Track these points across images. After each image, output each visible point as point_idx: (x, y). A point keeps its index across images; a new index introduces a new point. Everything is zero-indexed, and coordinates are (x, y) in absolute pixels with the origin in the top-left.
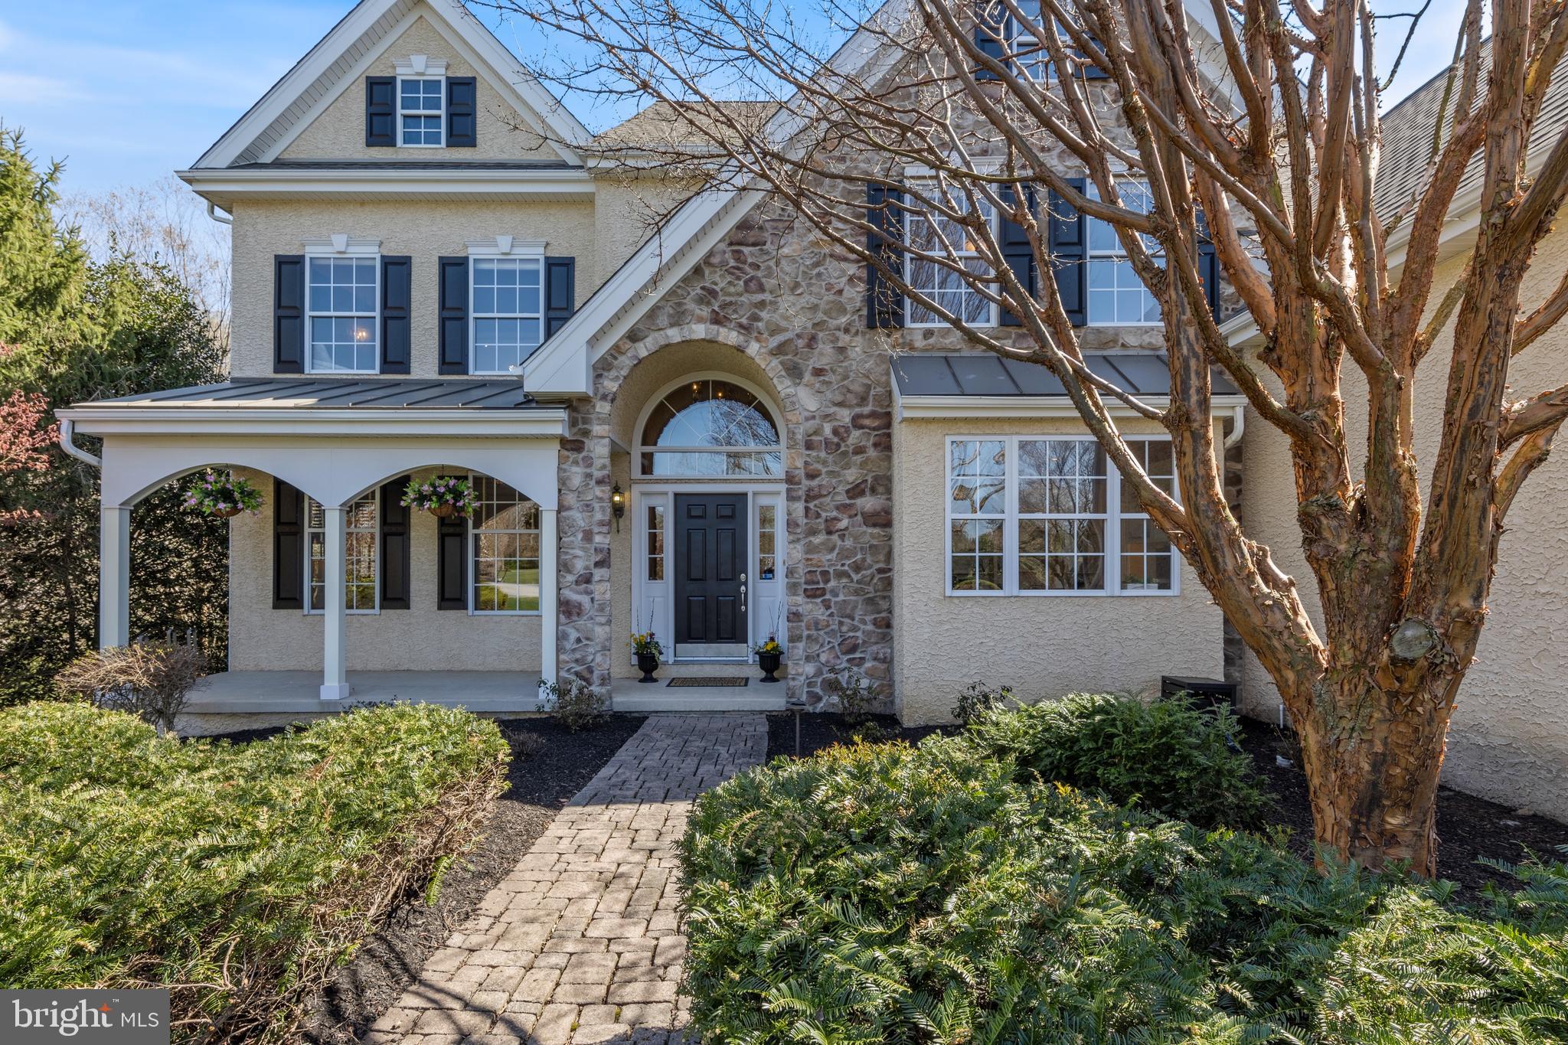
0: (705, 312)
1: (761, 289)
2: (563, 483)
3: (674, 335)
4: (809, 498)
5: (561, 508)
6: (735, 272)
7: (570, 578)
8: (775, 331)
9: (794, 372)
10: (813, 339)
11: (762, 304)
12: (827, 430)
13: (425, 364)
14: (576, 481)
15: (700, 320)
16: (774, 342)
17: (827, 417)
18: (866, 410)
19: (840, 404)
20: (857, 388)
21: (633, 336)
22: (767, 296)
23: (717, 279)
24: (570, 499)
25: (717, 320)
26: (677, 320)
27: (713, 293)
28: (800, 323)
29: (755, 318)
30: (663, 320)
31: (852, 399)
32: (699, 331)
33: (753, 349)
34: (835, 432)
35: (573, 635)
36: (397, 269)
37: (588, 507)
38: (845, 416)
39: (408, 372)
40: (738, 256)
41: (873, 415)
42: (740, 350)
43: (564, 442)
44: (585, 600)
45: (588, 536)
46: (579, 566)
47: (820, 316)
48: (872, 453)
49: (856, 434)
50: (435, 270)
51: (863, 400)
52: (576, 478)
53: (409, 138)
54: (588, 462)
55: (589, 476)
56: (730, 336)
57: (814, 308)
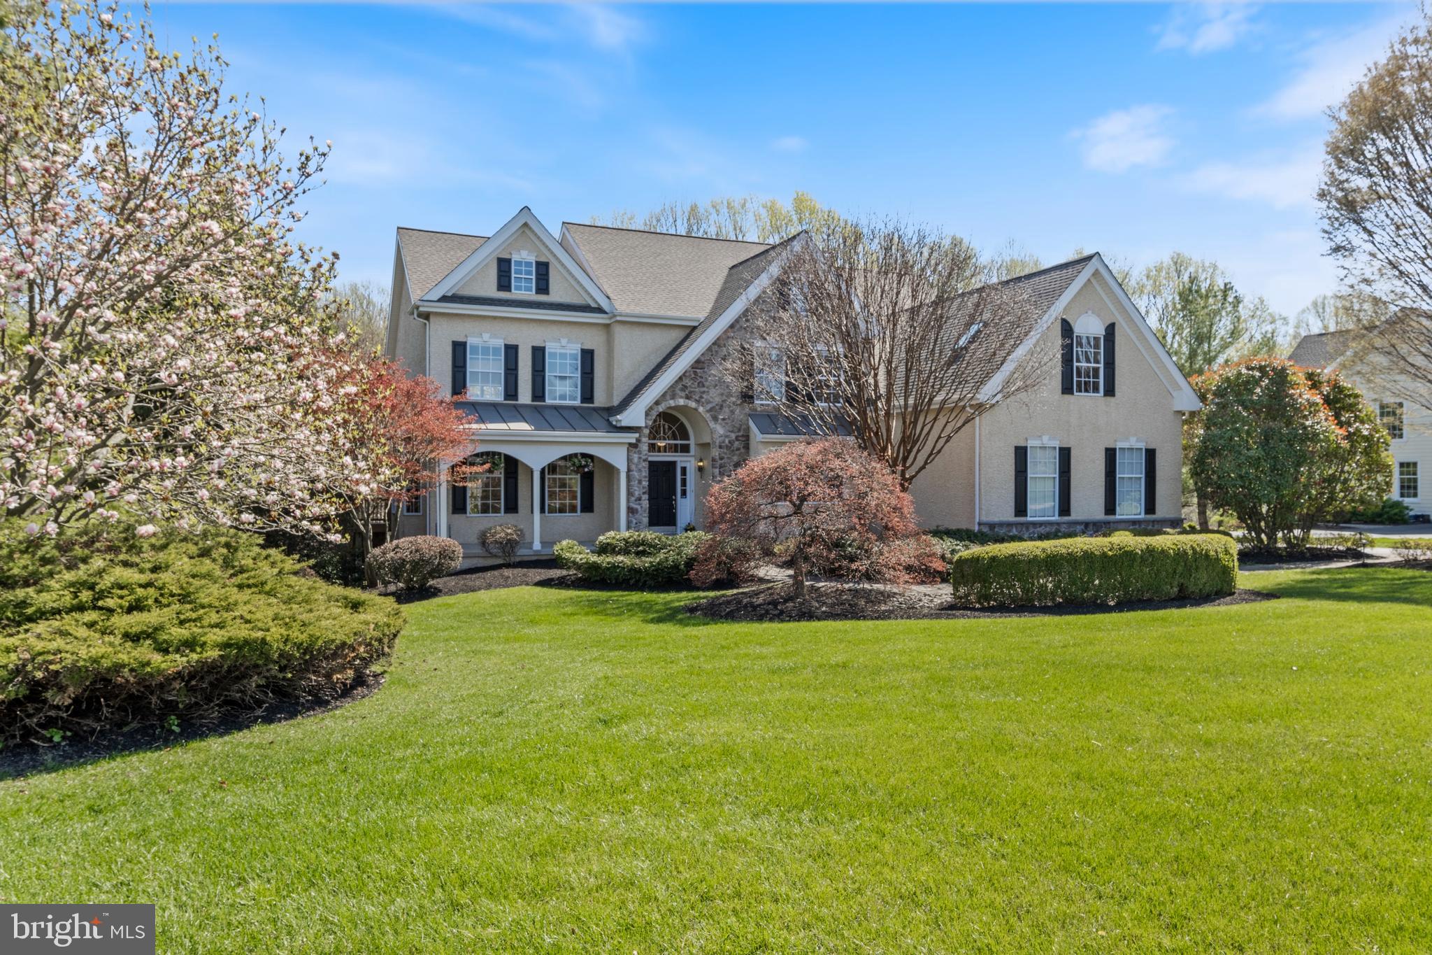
0: (683, 394)
1: (704, 386)
2: (629, 460)
3: (672, 403)
4: (721, 467)
5: (629, 470)
6: (694, 379)
7: (633, 499)
8: (708, 402)
9: (715, 419)
10: (722, 406)
11: (704, 392)
12: (727, 441)
13: (525, 396)
14: (636, 460)
15: (682, 397)
16: (709, 407)
17: (727, 436)
18: (740, 434)
19: (732, 432)
20: (737, 426)
21: (657, 403)
22: (705, 389)
23: (687, 382)
24: (633, 467)
25: (688, 398)
26: (673, 397)
27: (686, 387)
28: (718, 400)
29: (701, 397)
30: (668, 397)
31: (736, 430)
32: (681, 402)
33: (701, 409)
34: (730, 442)
35: (634, 521)
36: (511, 352)
37: (640, 470)
38: (733, 436)
39: (517, 400)
40: (695, 373)
41: (743, 436)
42: (696, 409)
43: (630, 445)
44: (638, 507)
45: (640, 482)
46: (637, 493)
47: (724, 398)
48: (742, 450)
49: (737, 443)
50: (530, 352)
51: (739, 430)
52: (635, 457)
53: (518, 288)
54: (640, 453)
55: (640, 458)
56: (693, 404)
57: (722, 394)
